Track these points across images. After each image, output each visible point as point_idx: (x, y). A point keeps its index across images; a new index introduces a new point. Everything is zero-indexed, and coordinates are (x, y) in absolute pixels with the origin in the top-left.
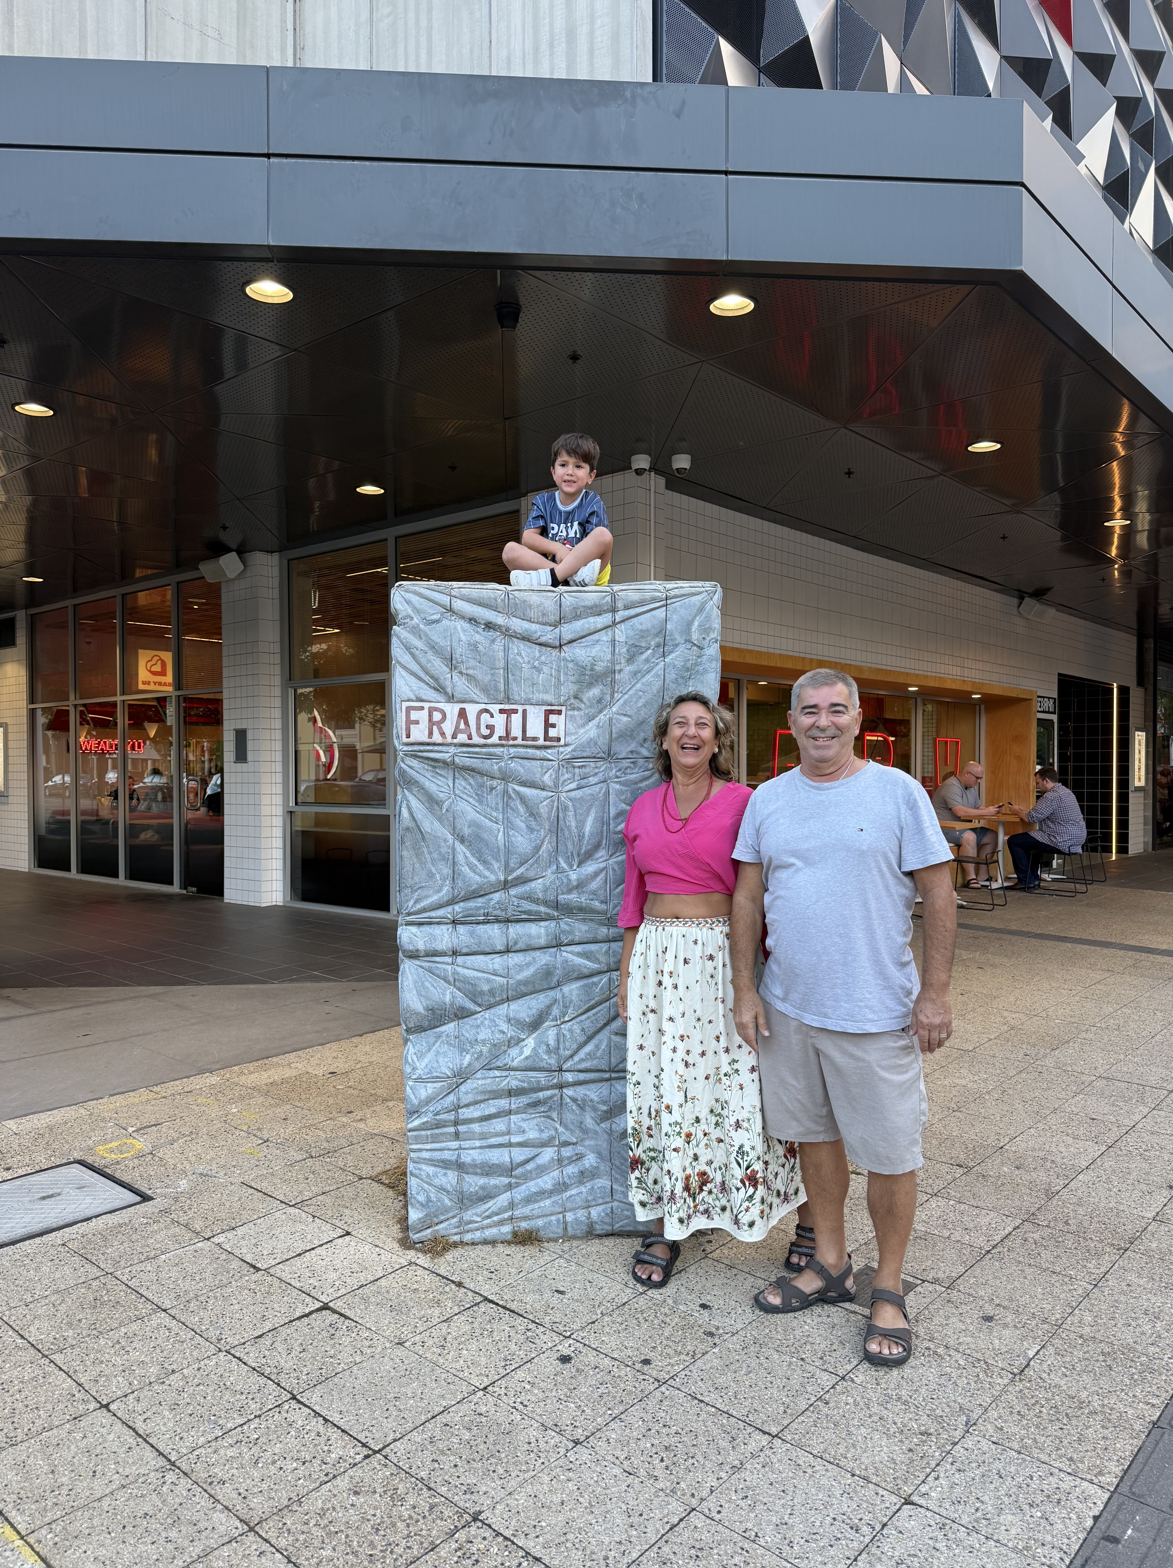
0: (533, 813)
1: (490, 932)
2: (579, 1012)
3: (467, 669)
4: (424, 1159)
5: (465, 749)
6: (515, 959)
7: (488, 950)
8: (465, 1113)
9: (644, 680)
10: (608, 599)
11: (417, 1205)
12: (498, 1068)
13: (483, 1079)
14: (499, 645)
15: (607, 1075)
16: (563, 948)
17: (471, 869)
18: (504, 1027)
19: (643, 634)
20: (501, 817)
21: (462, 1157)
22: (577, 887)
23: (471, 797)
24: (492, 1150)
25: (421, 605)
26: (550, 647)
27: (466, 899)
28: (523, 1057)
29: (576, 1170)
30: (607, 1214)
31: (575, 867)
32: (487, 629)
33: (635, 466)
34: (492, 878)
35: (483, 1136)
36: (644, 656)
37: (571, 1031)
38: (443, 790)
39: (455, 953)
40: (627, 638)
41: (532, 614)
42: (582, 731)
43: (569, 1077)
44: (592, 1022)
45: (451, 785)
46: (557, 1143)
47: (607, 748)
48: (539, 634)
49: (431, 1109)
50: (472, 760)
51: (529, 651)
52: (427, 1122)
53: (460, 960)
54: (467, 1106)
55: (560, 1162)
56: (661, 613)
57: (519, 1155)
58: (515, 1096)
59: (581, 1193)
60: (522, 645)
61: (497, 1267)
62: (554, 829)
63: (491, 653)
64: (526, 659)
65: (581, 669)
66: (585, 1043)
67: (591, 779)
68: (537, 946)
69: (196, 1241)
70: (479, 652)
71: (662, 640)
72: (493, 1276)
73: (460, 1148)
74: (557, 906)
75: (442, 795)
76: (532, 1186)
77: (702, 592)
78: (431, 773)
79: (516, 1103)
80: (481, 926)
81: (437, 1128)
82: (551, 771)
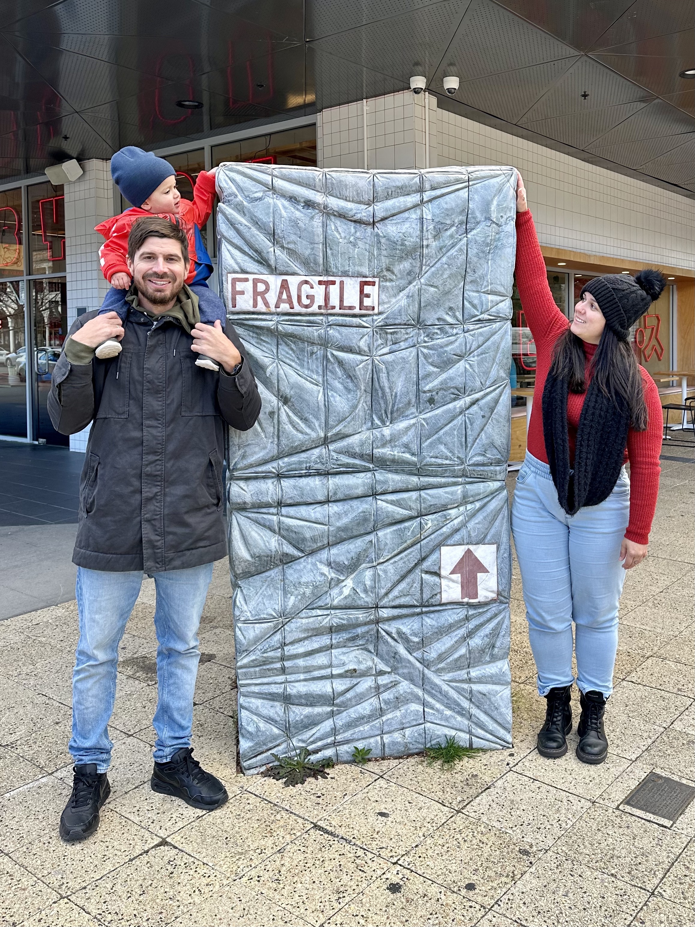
0: (350, 376)
1: (312, 484)
2: (393, 554)
3: (288, 243)
4: (253, 693)
5: (287, 318)
6: (334, 508)
7: (310, 500)
8: (290, 650)
9: (449, 254)
10: (417, 180)
11: (248, 735)
12: (320, 608)
13: (307, 618)
14: (318, 221)
15: (418, 610)
16: (378, 497)
17: (294, 427)
18: (325, 569)
19: (448, 213)
20: (320, 379)
21: (288, 689)
22: (390, 441)
23: (293, 361)
24: (315, 682)
25: (245, 183)
26: (364, 224)
27: (290, 455)
28: (342, 597)
29: (391, 696)
30: (419, 735)
31: (388, 424)
32: (306, 207)
33: (413, 86)
34: (313, 435)
35: (308, 670)
36: (449, 233)
37: (385, 571)
38: (267, 355)
39: (280, 504)
40: (434, 215)
41: (348, 193)
42: (394, 300)
43: (385, 613)
44: (404, 562)
45: (275, 351)
46: (374, 672)
47: (416, 316)
48: (355, 211)
49: (259, 647)
50: (294, 327)
51: (345, 227)
52: (256, 660)
53: (284, 510)
54: (292, 643)
55: (378, 689)
56: (464, 194)
57: (340, 685)
58: (335, 632)
59: (396, 716)
60: (338, 222)
61: (323, 792)
62: (369, 390)
63: (310, 229)
64: (343, 235)
65: (393, 243)
66: (399, 581)
67: (402, 344)
68: (355, 495)
69: (40, 776)
70: (299, 228)
71: (465, 218)
72: (320, 800)
73: (286, 682)
74: (371, 458)
75: (266, 360)
76: (353, 713)
77: (500, 175)
78: (255, 340)
79: (336, 639)
80: (303, 479)
81: (264, 665)
82: (366, 337)
